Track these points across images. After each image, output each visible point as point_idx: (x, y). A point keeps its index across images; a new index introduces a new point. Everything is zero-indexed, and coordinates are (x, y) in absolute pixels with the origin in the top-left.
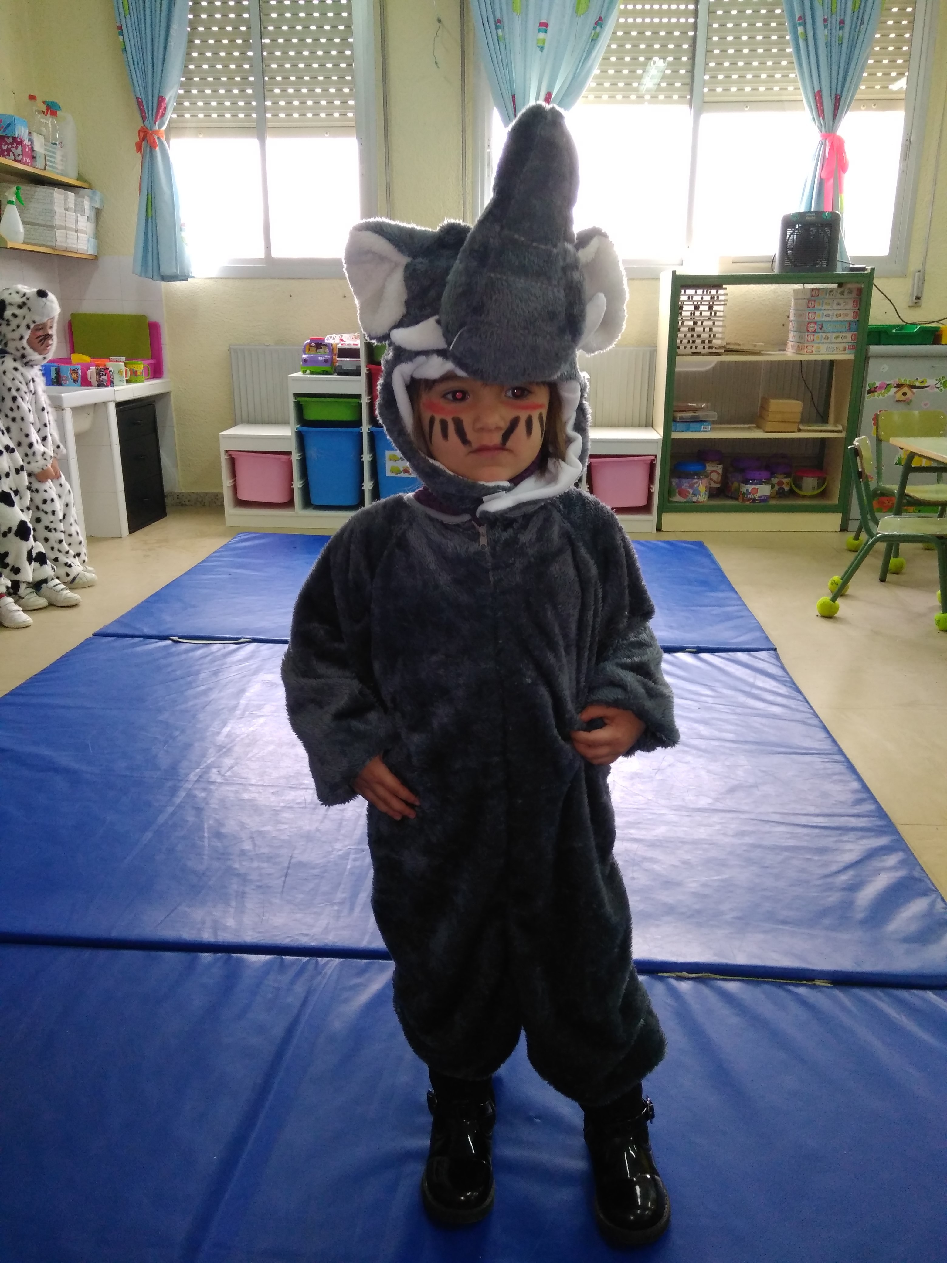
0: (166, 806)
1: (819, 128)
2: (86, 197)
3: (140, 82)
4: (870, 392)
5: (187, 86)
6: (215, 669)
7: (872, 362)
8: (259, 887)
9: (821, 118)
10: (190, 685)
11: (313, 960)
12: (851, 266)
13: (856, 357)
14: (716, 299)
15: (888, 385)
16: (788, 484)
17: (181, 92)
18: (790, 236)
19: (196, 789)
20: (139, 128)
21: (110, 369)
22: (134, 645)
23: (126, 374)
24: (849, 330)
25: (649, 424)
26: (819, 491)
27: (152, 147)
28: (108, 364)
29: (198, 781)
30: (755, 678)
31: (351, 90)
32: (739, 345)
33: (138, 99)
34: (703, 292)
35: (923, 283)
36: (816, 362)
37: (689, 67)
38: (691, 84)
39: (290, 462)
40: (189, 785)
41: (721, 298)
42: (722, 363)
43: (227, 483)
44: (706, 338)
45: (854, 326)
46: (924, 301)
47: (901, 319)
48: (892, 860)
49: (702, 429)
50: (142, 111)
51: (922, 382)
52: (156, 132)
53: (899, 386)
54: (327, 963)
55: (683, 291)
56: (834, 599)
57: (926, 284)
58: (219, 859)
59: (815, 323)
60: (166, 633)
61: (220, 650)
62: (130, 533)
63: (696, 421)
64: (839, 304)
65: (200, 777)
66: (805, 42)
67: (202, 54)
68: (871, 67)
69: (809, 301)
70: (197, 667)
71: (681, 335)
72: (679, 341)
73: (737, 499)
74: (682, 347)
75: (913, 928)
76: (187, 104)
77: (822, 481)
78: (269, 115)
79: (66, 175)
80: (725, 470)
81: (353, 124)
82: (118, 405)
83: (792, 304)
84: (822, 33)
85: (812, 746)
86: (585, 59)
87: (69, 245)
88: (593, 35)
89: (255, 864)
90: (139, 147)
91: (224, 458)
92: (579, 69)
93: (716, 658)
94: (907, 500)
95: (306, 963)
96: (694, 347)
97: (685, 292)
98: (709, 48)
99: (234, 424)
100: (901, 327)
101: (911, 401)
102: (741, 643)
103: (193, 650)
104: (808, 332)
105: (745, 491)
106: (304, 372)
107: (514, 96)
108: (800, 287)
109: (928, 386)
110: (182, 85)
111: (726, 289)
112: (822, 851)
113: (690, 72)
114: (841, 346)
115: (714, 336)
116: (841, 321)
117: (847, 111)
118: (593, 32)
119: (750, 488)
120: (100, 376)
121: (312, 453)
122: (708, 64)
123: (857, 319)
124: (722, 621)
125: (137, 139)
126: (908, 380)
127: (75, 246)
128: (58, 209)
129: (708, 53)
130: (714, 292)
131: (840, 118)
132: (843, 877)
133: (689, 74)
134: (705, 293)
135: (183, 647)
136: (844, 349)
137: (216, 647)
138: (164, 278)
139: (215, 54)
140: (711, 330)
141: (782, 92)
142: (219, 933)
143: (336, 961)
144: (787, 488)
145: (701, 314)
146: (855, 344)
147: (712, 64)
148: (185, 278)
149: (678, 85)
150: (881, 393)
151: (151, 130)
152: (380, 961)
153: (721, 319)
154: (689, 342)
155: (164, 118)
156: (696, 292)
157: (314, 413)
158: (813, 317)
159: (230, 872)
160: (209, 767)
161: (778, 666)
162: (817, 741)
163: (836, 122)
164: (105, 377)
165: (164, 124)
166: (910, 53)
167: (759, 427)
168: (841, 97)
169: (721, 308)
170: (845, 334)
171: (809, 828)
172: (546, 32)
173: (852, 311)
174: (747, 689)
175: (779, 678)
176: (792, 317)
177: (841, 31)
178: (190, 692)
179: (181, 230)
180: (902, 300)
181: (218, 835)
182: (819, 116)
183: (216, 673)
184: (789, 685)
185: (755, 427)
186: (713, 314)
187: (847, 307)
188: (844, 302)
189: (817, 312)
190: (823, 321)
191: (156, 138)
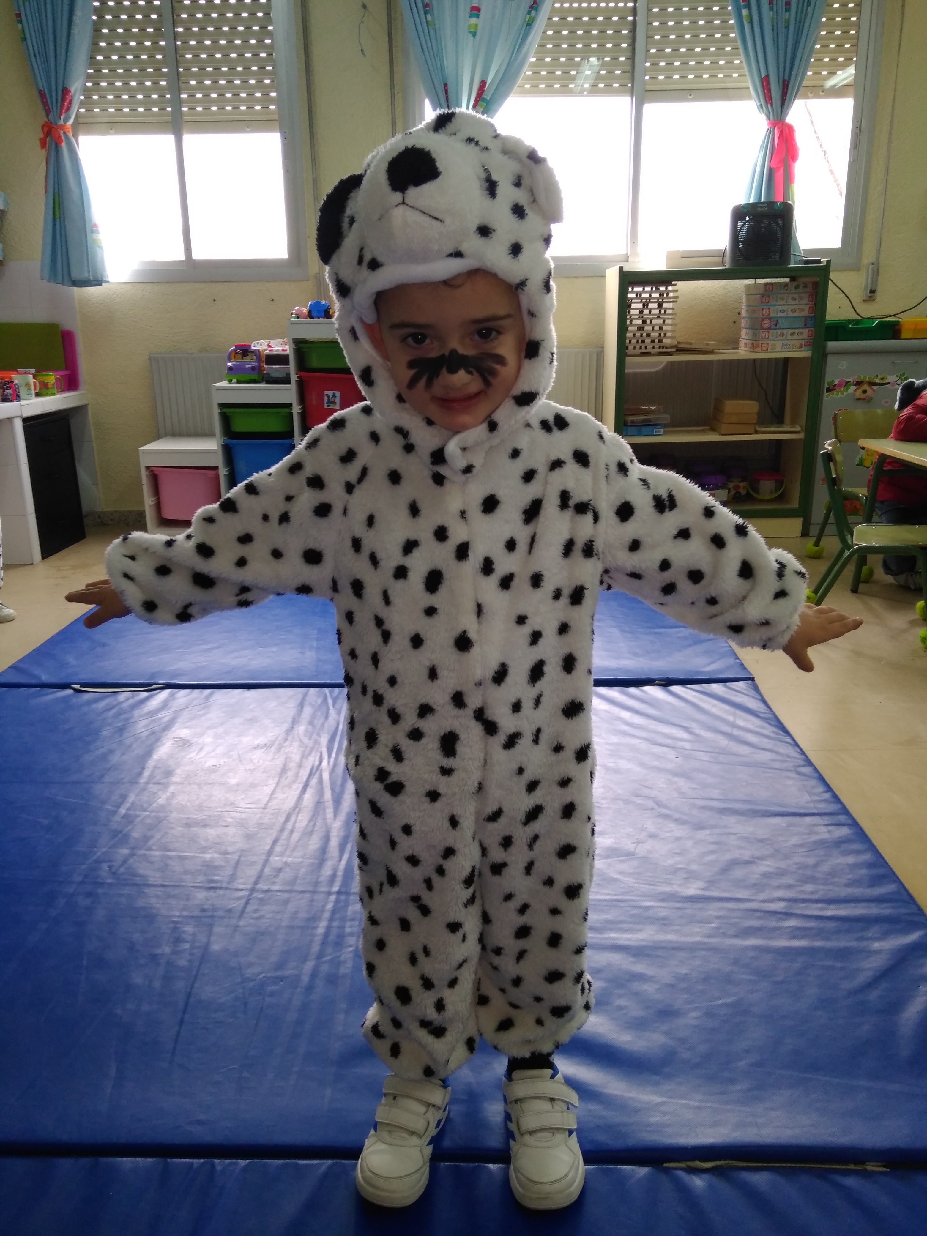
0: (38, 922)
1: (766, 115)
3: (41, 72)
4: (829, 390)
5: (96, 78)
6: (120, 724)
7: (830, 359)
9: (769, 105)
10: (87, 748)
12: (805, 259)
13: (813, 354)
14: (665, 295)
15: (847, 383)
16: (744, 487)
17: (89, 84)
18: (741, 228)
19: (80, 894)
20: (43, 123)
21: (16, 382)
23: (35, 387)
24: (805, 326)
26: (778, 494)
27: (58, 143)
28: (15, 377)
30: (735, 715)
31: (272, 81)
32: (691, 344)
33: (40, 91)
34: (652, 289)
35: (878, 275)
36: (769, 360)
37: (629, 54)
38: (631, 71)
39: (217, 478)
40: (71, 889)
41: (671, 295)
42: (671, 362)
43: (149, 501)
44: (657, 338)
45: (810, 322)
46: (879, 295)
47: (857, 313)
49: (655, 433)
50: (45, 104)
51: (883, 379)
52: (62, 127)
53: (859, 384)
55: (630, 289)
57: (880, 277)
58: (97, 1000)
59: (770, 319)
60: (68, 681)
61: (128, 699)
62: (44, 558)
63: (651, 424)
64: (795, 299)
65: (86, 876)
66: (750, 25)
67: (110, 44)
68: (819, 52)
69: (762, 297)
70: (98, 724)
71: (629, 335)
72: (628, 341)
74: (631, 347)
76: (96, 97)
77: (780, 484)
78: (185, 109)
81: (276, 117)
82: (26, 421)
83: (744, 300)
84: (767, 15)
85: (811, 805)
86: (520, 47)
88: (527, 20)
89: (143, 1007)
90: (43, 144)
91: (144, 474)
92: (514, 56)
93: (689, 691)
96: (643, 347)
97: (633, 289)
98: (650, 33)
99: (157, 437)
100: (857, 322)
101: (871, 399)
102: (714, 672)
103: (96, 701)
106: (230, 381)
107: (446, 85)
108: (750, 283)
109: (889, 383)
110: (89, 77)
111: (675, 285)
112: (844, 954)
113: (628, 59)
114: (797, 343)
115: (665, 334)
116: (798, 317)
117: (794, 100)
118: (528, 16)
121: (242, 466)
122: (649, 51)
123: (813, 315)
124: (690, 645)
125: (41, 135)
126: (868, 377)
129: (649, 39)
130: (662, 289)
131: (790, 105)
133: (629, 61)
134: (654, 289)
135: (86, 697)
136: (801, 346)
137: (124, 695)
138: (77, 283)
139: (125, 44)
140: (661, 328)
141: (728, 79)
144: (743, 492)
145: (650, 312)
146: (812, 340)
147: (653, 51)
148: (98, 282)
149: (618, 72)
150: (840, 391)
151: (56, 124)
153: (670, 317)
154: (637, 342)
155: (70, 112)
156: (644, 289)
157: (241, 425)
158: (767, 313)
159: (109, 1021)
160: (98, 862)
161: (758, 699)
163: (784, 110)
164: (10, 391)
165: (70, 118)
166: (857, 37)
167: (713, 429)
168: (789, 82)
169: (670, 305)
170: (801, 330)
172: (478, 16)
173: (808, 306)
174: (727, 729)
175: (761, 715)
176: (744, 313)
177: (787, 14)
178: (87, 757)
179: (92, 232)
180: (857, 294)
181: (100, 963)
182: (766, 102)
184: (773, 723)
185: (707, 429)
186: (663, 311)
187: (803, 302)
188: (800, 297)
189: (772, 308)
190: (777, 317)
191: (62, 132)
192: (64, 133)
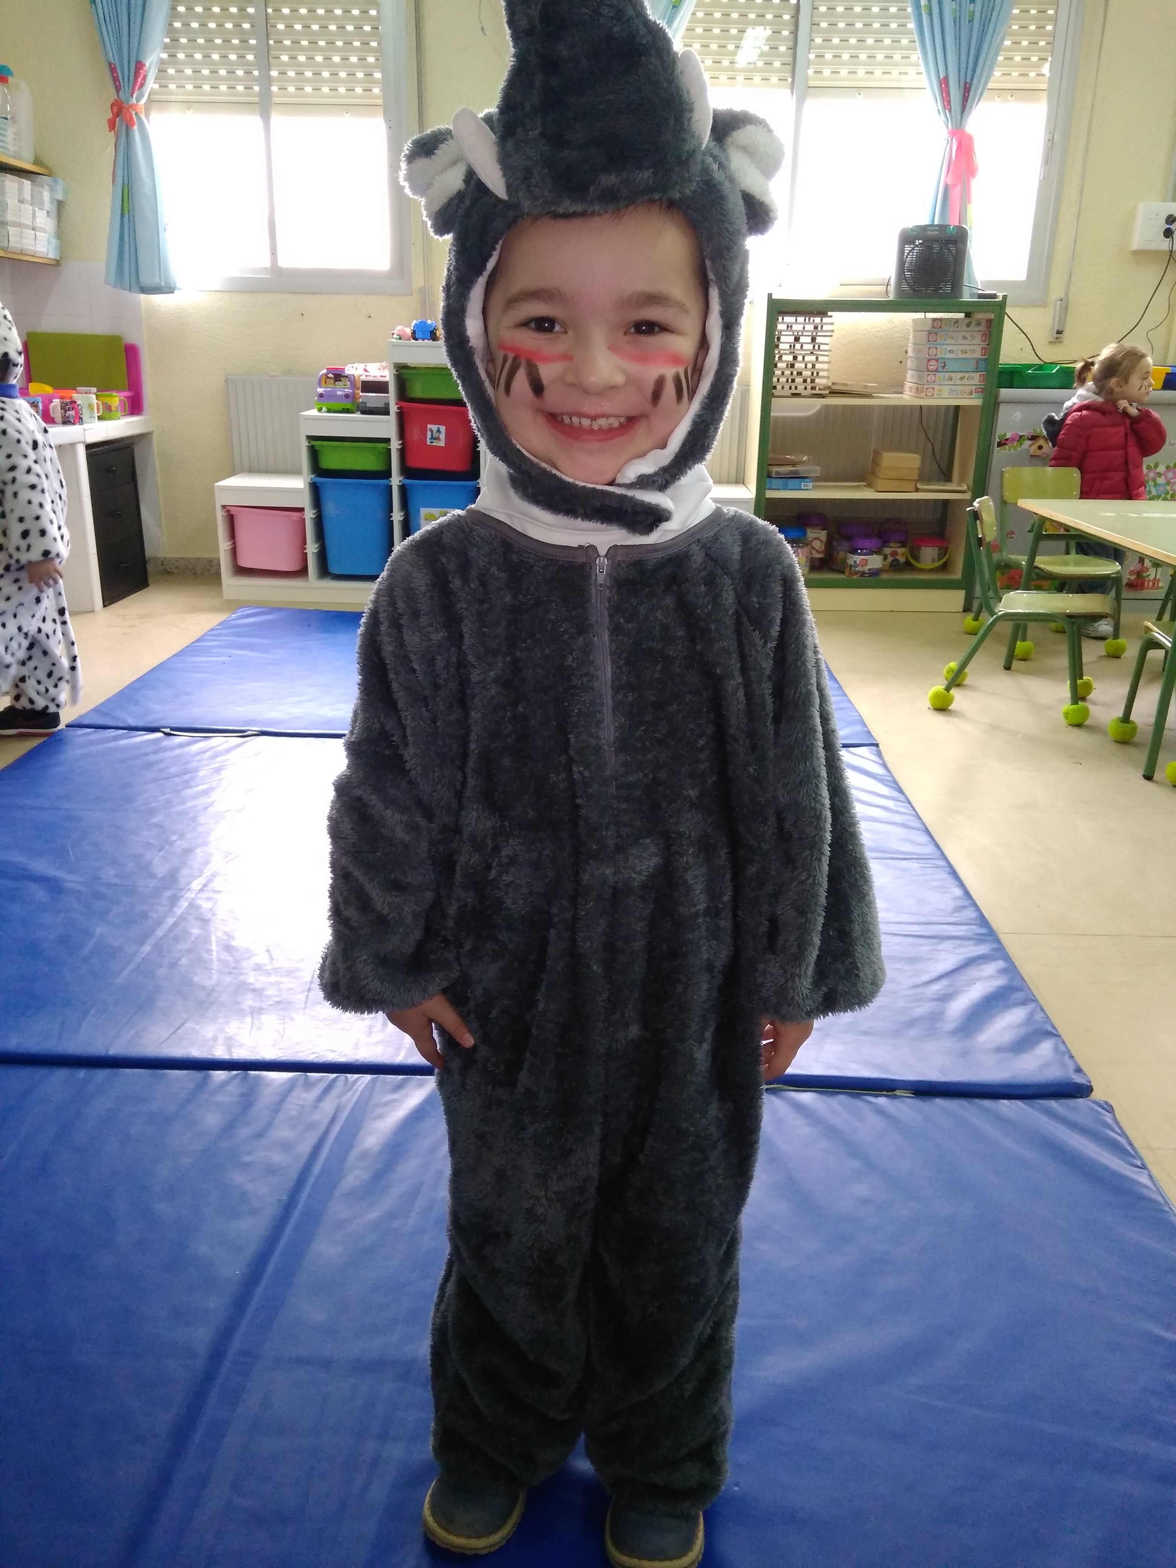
0: (165, 917)
1: (944, 122)
2: (46, 187)
3: (112, 41)
4: (1000, 444)
5: (171, 49)
6: (217, 765)
7: (1003, 408)
8: (279, 1002)
9: (947, 111)
10: (187, 785)
11: (342, 1077)
12: (980, 292)
13: (984, 401)
14: (819, 328)
15: (1021, 436)
16: (903, 554)
17: (165, 56)
18: (908, 254)
19: (201, 899)
20: (111, 101)
21: (79, 402)
22: (116, 739)
23: (98, 409)
24: (977, 370)
25: (740, 480)
26: (941, 562)
27: (129, 125)
28: (75, 396)
29: (201, 890)
31: (377, 60)
32: (847, 385)
33: (110, 64)
34: (805, 320)
35: (1066, 314)
36: (938, 407)
37: (791, 43)
38: (793, 65)
39: (303, 521)
40: (191, 895)
41: (825, 328)
42: (827, 406)
43: (224, 545)
44: (808, 377)
45: (982, 366)
46: (1066, 336)
47: (1039, 358)
48: (990, 969)
49: (802, 487)
50: (115, 80)
52: (133, 107)
53: (1034, 438)
54: (356, 1080)
55: (780, 319)
56: (948, 689)
57: (1069, 315)
58: (231, 973)
59: (937, 360)
60: (156, 725)
61: (221, 744)
62: (104, 606)
63: (797, 477)
64: (966, 338)
65: (205, 885)
66: (929, 18)
67: (190, 8)
68: (1008, 49)
69: (930, 334)
70: (195, 764)
71: (778, 372)
72: (775, 379)
73: (843, 572)
74: (779, 387)
75: (1008, 1037)
76: (171, 71)
77: (944, 551)
78: (274, 89)
79: (20, 158)
80: (830, 537)
81: (380, 101)
82: (89, 447)
83: (911, 337)
84: (949, 7)
85: (912, 851)
87: (25, 247)
89: (273, 979)
90: (112, 125)
91: (220, 515)
94: (1038, 575)
95: (334, 1080)
96: (793, 387)
97: (783, 319)
98: (815, 20)
99: (233, 473)
100: (1040, 367)
103: (189, 744)
104: (928, 370)
105: (853, 564)
106: (320, 410)
108: (920, 317)
110: (166, 47)
111: (831, 316)
112: (914, 960)
113: (791, 49)
114: (967, 389)
115: (818, 373)
116: (968, 359)
117: (978, 101)
119: (858, 558)
120: (65, 412)
121: (330, 508)
122: (813, 40)
123: (986, 357)
125: (110, 115)
127: (32, 248)
128: (11, 201)
129: (813, 26)
130: (817, 320)
131: (969, 113)
132: (936, 987)
133: (791, 52)
134: (807, 321)
135: (177, 740)
136: (971, 393)
137: (217, 741)
138: (144, 290)
139: (207, 9)
140: (813, 366)
141: (903, 76)
142: (233, 1050)
143: (368, 1077)
144: (902, 559)
145: (802, 346)
146: (982, 387)
147: (818, 41)
148: (170, 290)
149: (777, 64)
150: (1013, 446)
151: (127, 103)
152: (418, 1077)
153: (826, 353)
154: (787, 381)
155: (144, 88)
156: (796, 320)
157: (332, 460)
158: (935, 353)
159: (243, 988)
160: (214, 875)
161: (880, 764)
162: (919, 844)
163: (965, 116)
164: (72, 413)
165: (143, 96)
166: (1053, 34)
167: (869, 485)
168: (971, 85)
169: (826, 340)
170: (971, 375)
171: (901, 937)
173: (981, 347)
176: (910, 353)
177: (972, 5)
178: (189, 792)
179: (165, 230)
180: (1040, 335)
181: (228, 948)
182: (945, 107)
183: (218, 770)
184: (890, 784)
185: (865, 486)
186: (816, 347)
187: (974, 342)
188: (972, 336)
189: (939, 347)
190: (945, 359)
191: (133, 113)
192: (136, 114)
